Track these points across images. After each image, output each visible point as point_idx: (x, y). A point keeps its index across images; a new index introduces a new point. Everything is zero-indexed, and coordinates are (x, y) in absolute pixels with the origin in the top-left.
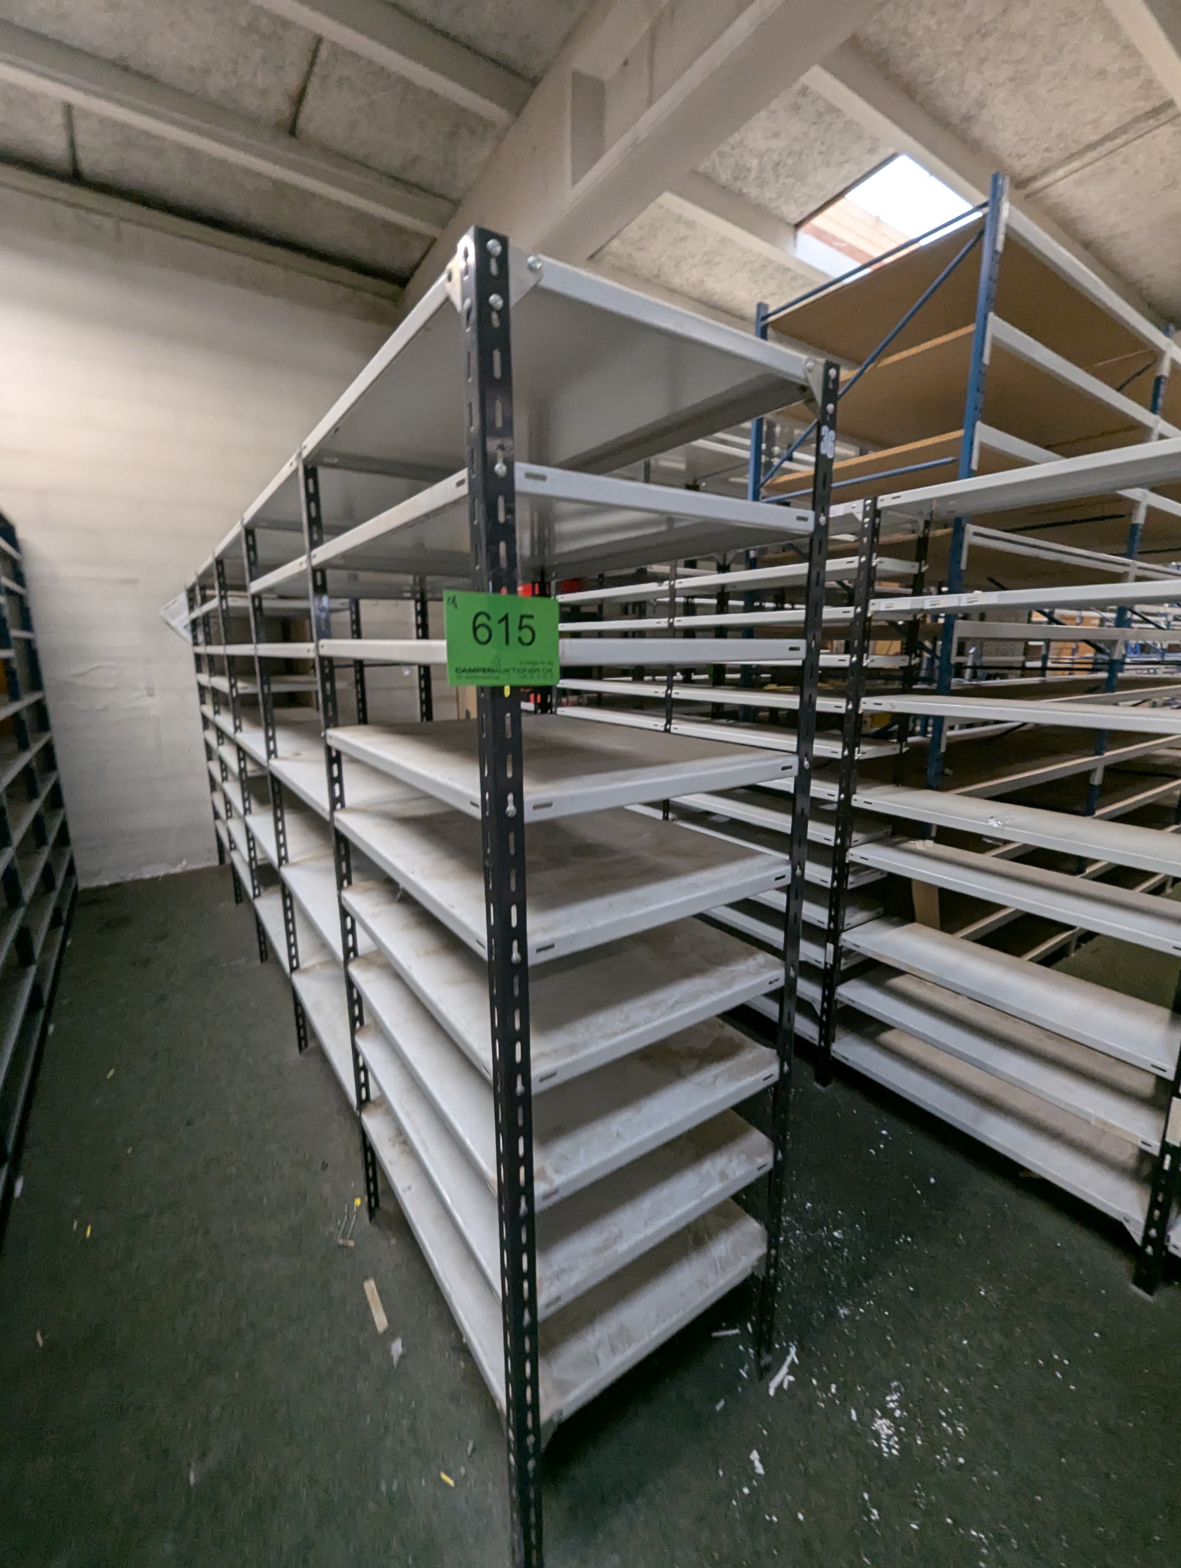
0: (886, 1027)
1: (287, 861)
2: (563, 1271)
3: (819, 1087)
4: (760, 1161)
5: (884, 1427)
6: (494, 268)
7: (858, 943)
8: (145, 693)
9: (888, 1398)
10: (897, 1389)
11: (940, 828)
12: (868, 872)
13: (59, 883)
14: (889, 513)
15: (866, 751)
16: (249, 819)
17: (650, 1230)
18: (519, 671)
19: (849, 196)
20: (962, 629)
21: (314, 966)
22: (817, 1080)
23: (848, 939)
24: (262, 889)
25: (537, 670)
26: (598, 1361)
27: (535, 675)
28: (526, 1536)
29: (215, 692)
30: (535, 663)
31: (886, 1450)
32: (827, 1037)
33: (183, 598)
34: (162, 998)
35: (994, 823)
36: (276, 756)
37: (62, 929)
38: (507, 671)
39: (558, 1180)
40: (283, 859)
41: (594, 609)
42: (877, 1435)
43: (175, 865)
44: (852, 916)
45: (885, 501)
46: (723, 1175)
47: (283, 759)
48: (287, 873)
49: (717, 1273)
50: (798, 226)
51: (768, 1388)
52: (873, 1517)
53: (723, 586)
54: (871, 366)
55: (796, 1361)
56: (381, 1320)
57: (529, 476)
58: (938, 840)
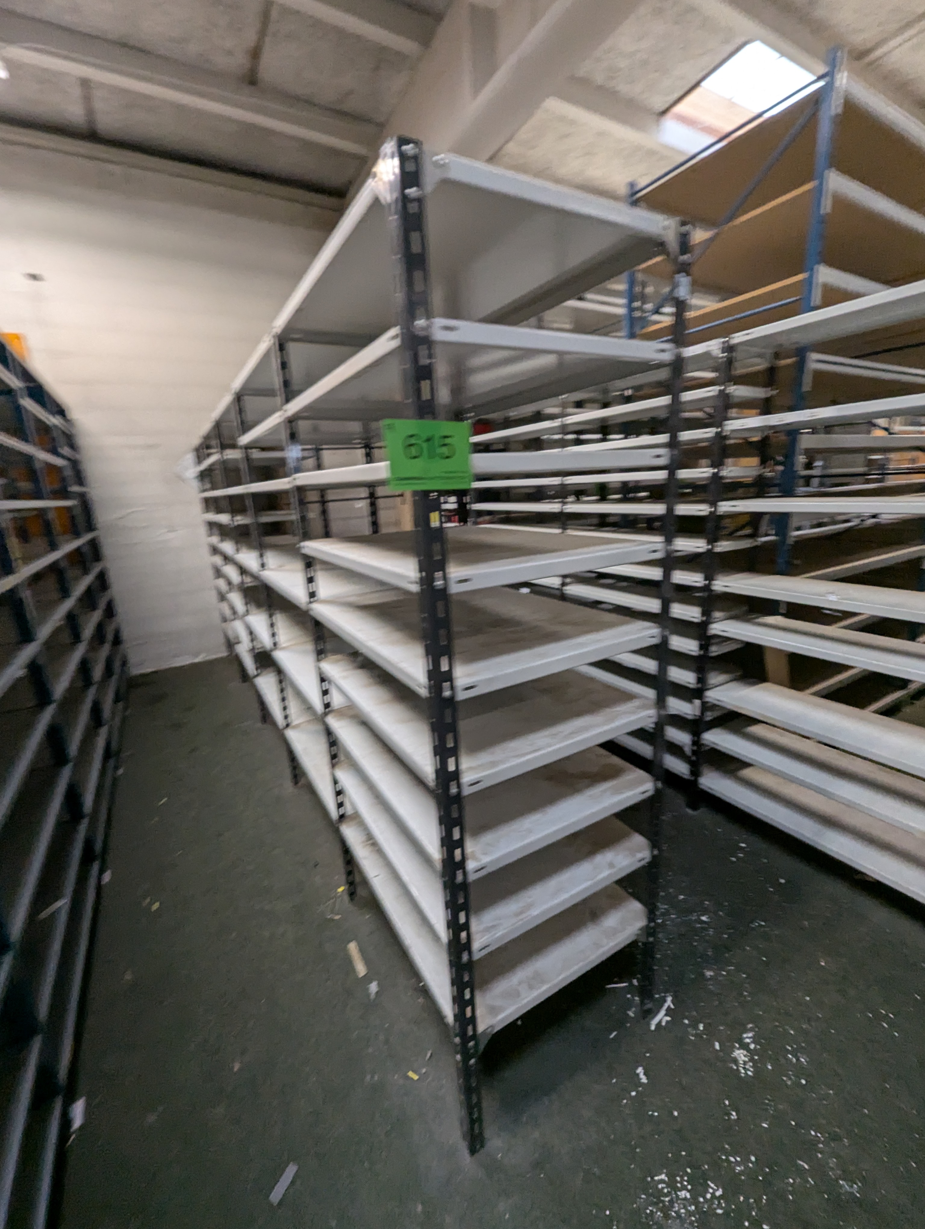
0: (746, 765)
1: (278, 646)
2: (491, 927)
3: (689, 811)
4: (640, 855)
5: (742, 1055)
6: (412, 167)
7: (719, 698)
8: (168, 529)
9: (745, 1036)
10: (751, 1030)
11: (788, 604)
12: (728, 642)
13: (117, 671)
14: (741, 347)
15: (724, 546)
16: (249, 619)
17: (556, 901)
18: (442, 478)
21: (300, 724)
22: (689, 807)
23: (712, 695)
24: (260, 670)
25: (456, 477)
26: (519, 994)
27: (455, 481)
29: (220, 525)
30: (452, 472)
31: (743, 1071)
32: (696, 772)
33: (192, 457)
34: (194, 750)
35: (834, 598)
36: (266, 568)
37: (122, 703)
38: (435, 479)
39: (486, 860)
40: (276, 644)
42: (735, 1061)
43: (196, 657)
44: (714, 678)
45: (737, 338)
46: (611, 865)
47: (272, 570)
49: (607, 938)
50: (662, 114)
51: (649, 1025)
52: (732, 1117)
55: (672, 1006)
56: (361, 969)
57: (443, 328)
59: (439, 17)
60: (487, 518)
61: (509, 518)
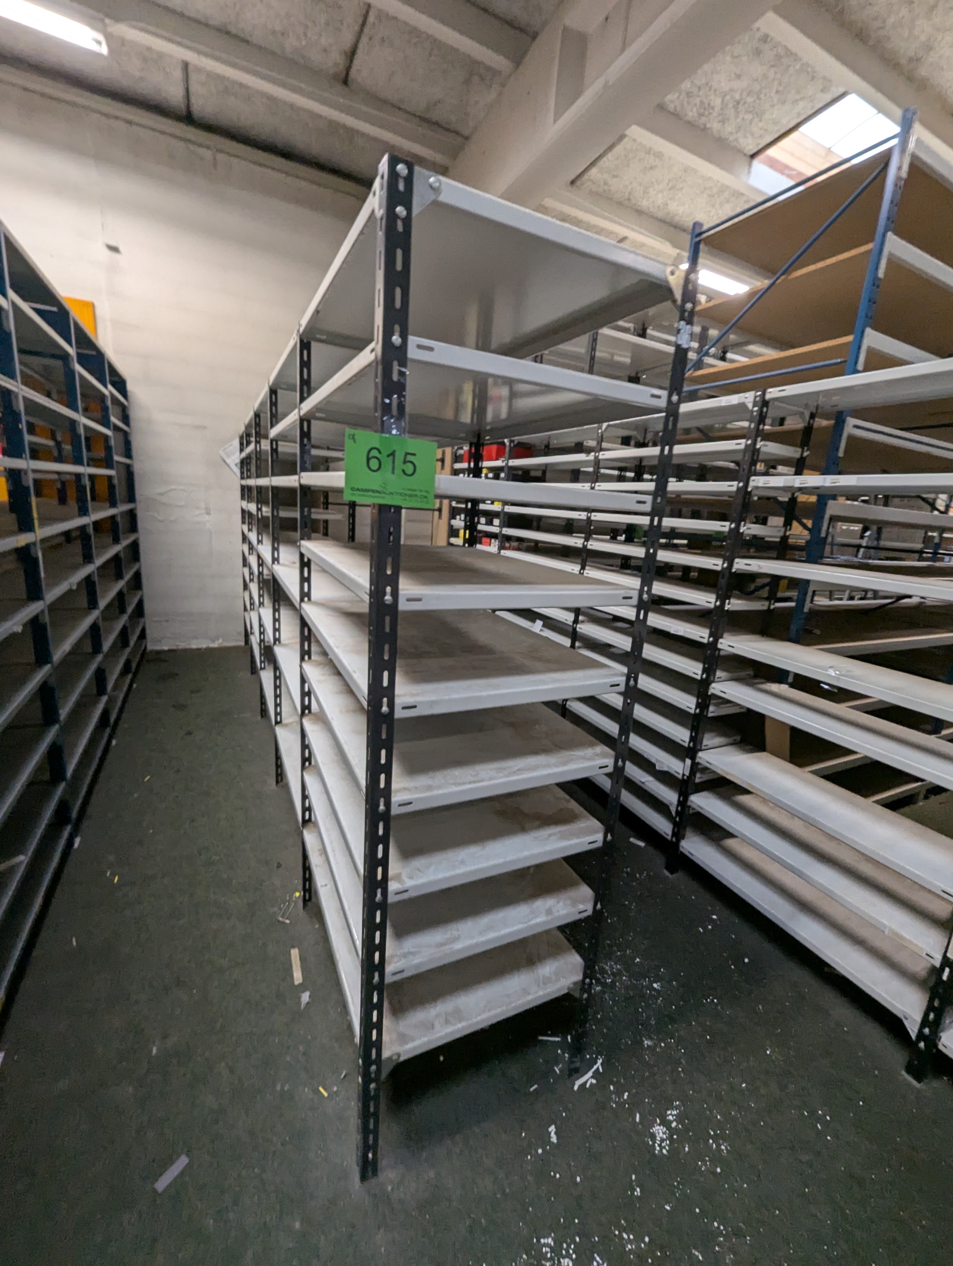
0: (731, 835)
1: (280, 642)
2: (410, 953)
3: (667, 873)
4: (581, 907)
5: (660, 1131)
6: (401, 187)
7: (711, 761)
8: (203, 511)
9: (669, 1112)
10: (677, 1108)
11: (797, 675)
12: (728, 705)
13: (132, 643)
14: (776, 403)
15: (735, 604)
16: (262, 610)
17: (483, 939)
18: (401, 494)
19: (802, 129)
20: (833, 508)
21: (291, 723)
22: (667, 868)
23: (703, 757)
24: (266, 664)
25: (416, 496)
26: (433, 1026)
27: (414, 499)
28: (365, 1139)
29: (250, 514)
30: (415, 490)
31: (658, 1148)
32: (678, 835)
33: (236, 443)
34: (189, 733)
35: (832, 673)
36: (278, 563)
37: (130, 676)
38: (391, 493)
39: (409, 883)
40: (277, 640)
41: (539, 474)
42: (653, 1137)
43: (213, 641)
44: (709, 740)
45: (773, 393)
46: (549, 912)
47: (284, 565)
48: (279, 651)
49: (539, 986)
50: (753, 156)
51: (574, 1084)
52: (636, 1193)
53: (641, 459)
54: (783, 277)
55: (601, 1070)
56: (298, 976)
57: (420, 347)
58: (792, 686)
59: (534, 36)
60: (515, 544)
61: (537, 548)
